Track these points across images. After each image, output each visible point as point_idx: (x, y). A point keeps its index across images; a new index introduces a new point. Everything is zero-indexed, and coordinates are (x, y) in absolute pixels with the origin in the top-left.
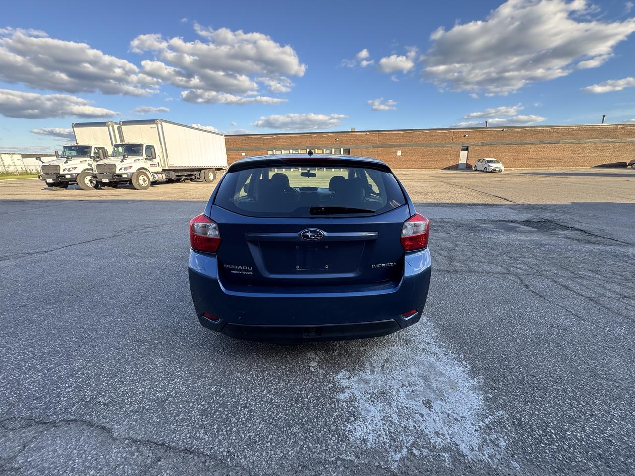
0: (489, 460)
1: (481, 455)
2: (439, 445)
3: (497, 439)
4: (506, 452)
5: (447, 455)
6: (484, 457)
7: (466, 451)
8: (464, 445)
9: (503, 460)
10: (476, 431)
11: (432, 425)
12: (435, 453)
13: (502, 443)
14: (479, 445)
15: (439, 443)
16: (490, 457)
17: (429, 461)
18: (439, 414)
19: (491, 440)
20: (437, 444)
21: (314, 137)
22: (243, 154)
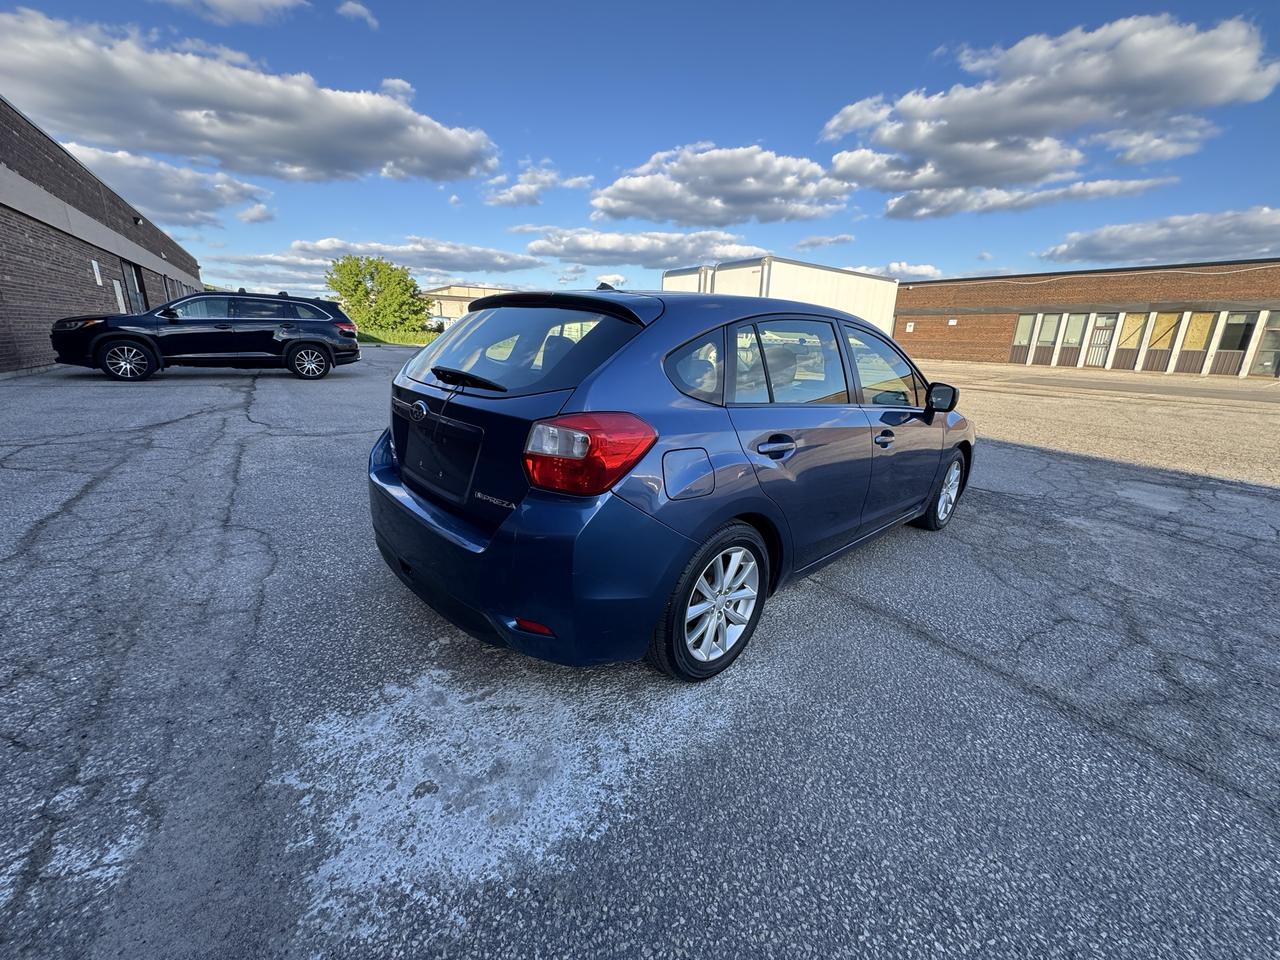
0: (315, 912)
1: (324, 896)
2: (329, 827)
3: (373, 920)
4: (343, 942)
5: (310, 841)
6: (318, 901)
7: (326, 870)
8: (341, 864)
9: (320, 937)
10: (383, 879)
11: (373, 807)
12: (311, 824)
13: (365, 931)
14: (348, 889)
15: (333, 826)
16: (323, 913)
17: (291, 820)
18: (407, 812)
19: (368, 908)
20: (332, 823)
21: (1190, 277)
22: (953, 322)
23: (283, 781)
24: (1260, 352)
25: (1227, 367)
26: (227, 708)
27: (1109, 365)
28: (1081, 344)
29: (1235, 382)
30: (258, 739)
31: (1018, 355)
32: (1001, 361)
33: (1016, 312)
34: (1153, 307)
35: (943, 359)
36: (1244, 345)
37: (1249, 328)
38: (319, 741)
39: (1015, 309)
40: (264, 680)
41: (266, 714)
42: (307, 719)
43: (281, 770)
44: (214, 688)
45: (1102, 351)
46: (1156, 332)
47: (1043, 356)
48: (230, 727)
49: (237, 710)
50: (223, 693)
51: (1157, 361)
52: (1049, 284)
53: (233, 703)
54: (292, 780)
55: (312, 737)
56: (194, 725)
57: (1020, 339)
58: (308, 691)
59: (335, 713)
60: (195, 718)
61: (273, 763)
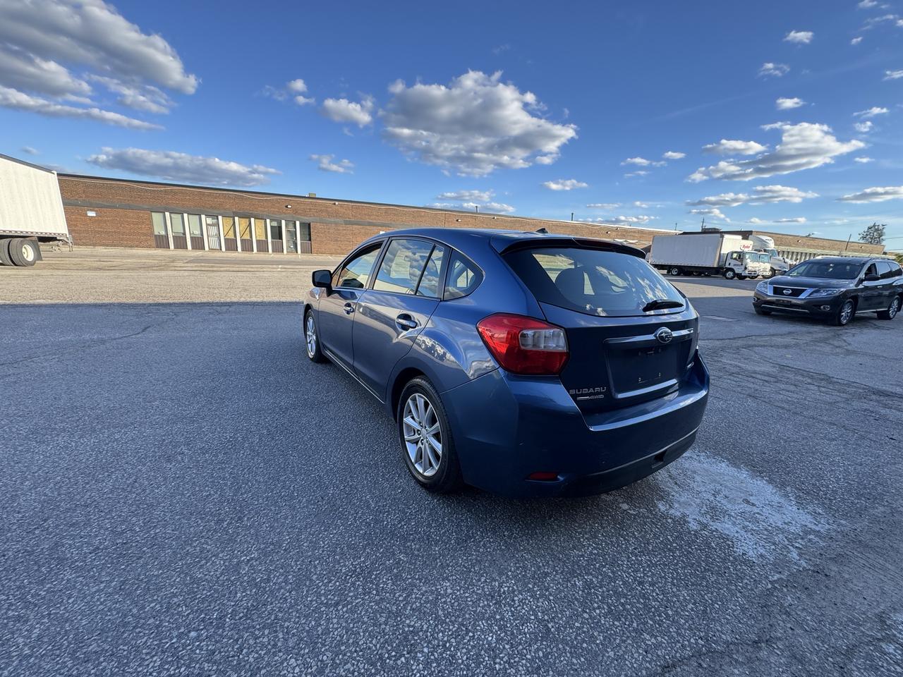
8: (808, 523)
10: (798, 509)
11: (774, 518)
14: (813, 519)
18: (765, 507)
21: (247, 199)
22: (91, 214)
23: (799, 560)
24: (288, 241)
25: (278, 249)
26: (789, 625)
27: (223, 249)
28: (202, 234)
29: (282, 256)
30: (789, 588)
31: (162, 242)
32: (149, 247)
33: (148, 209)
34: (235, 214)
35: (94, 245)
36: (280, 237)
37: (280, 228)
38: (762, 551)
39: (146, 207)
40: (743, 610)
41: (769, 593)
42: (751, 565)
43: (795, 564)
44: (782, 651)
45: (216, 239)
46: (241, 229)
47: (180, 242)
48: (799, 613)
49: (784, 616)
50: (779, 639)
51: (247, 246)
52: (165, 191)
53: (781, 623)
54: (794, 555)
55: (762, 556)
56: (823, 642)
57: (159, 230)
58: (730, 572)
59: (735, 549)
60: (818, 645)
61: (795, 570)
